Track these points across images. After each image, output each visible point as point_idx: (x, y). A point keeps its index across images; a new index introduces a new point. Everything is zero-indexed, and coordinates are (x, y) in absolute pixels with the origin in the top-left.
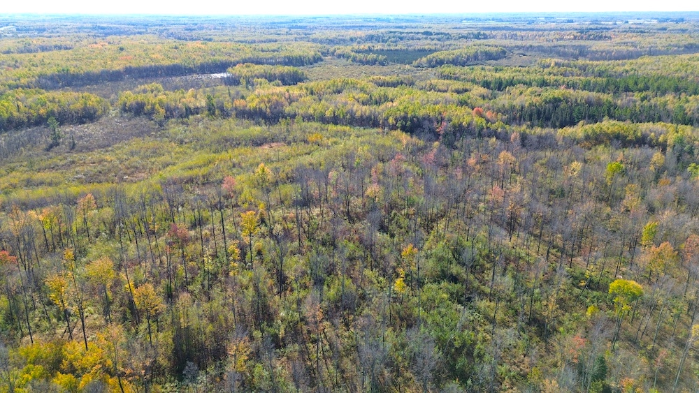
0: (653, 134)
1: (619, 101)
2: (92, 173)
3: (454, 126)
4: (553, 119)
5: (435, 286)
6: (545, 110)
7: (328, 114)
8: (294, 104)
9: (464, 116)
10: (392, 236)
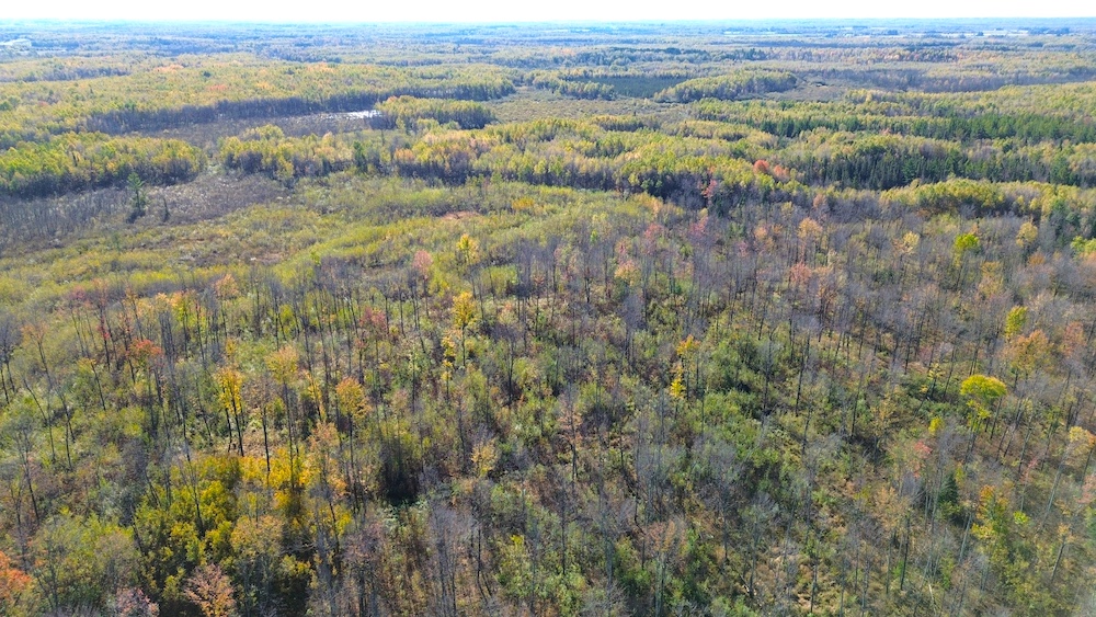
0: (1021, 198)
1: (971, 152)
2: (204, 253)
3: (727, 187)
4: (873, 177)
5: (720, 397)
6: (860, 165)
7: (538, 170)
8: (484, 156)
9: (740, 173)
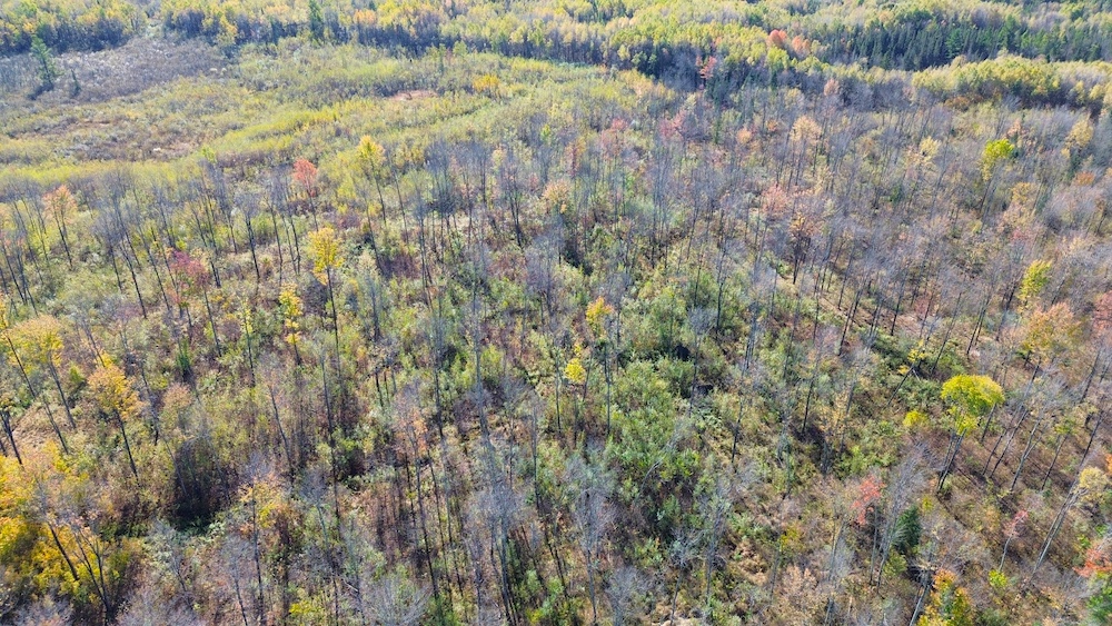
0: (1080, 84)
1: (1032, 19)
2: (100, 141)
3: (732, 64)
4: (910, 51)
5: (647, 365)
7: (515, 38)
8: (460, 18)
9: (752, 46)
10: (588, 271)
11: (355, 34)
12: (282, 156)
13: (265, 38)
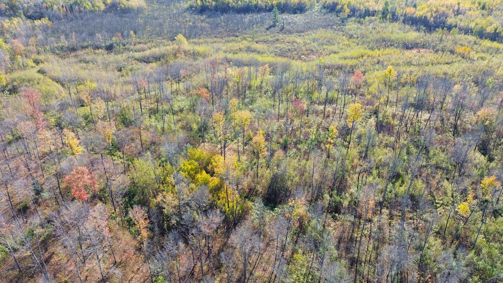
2: (284, 50)
7: (490, 29)
8: (459, 16)
10: (491, 160)
11: (402, 18)
12: (350, 68)
13: (360, 16)
